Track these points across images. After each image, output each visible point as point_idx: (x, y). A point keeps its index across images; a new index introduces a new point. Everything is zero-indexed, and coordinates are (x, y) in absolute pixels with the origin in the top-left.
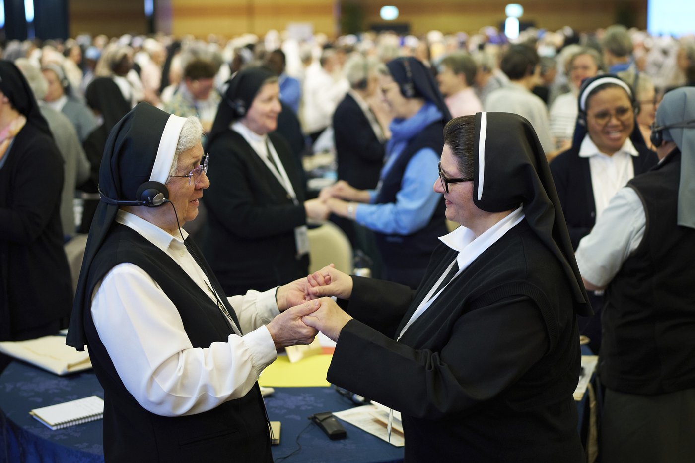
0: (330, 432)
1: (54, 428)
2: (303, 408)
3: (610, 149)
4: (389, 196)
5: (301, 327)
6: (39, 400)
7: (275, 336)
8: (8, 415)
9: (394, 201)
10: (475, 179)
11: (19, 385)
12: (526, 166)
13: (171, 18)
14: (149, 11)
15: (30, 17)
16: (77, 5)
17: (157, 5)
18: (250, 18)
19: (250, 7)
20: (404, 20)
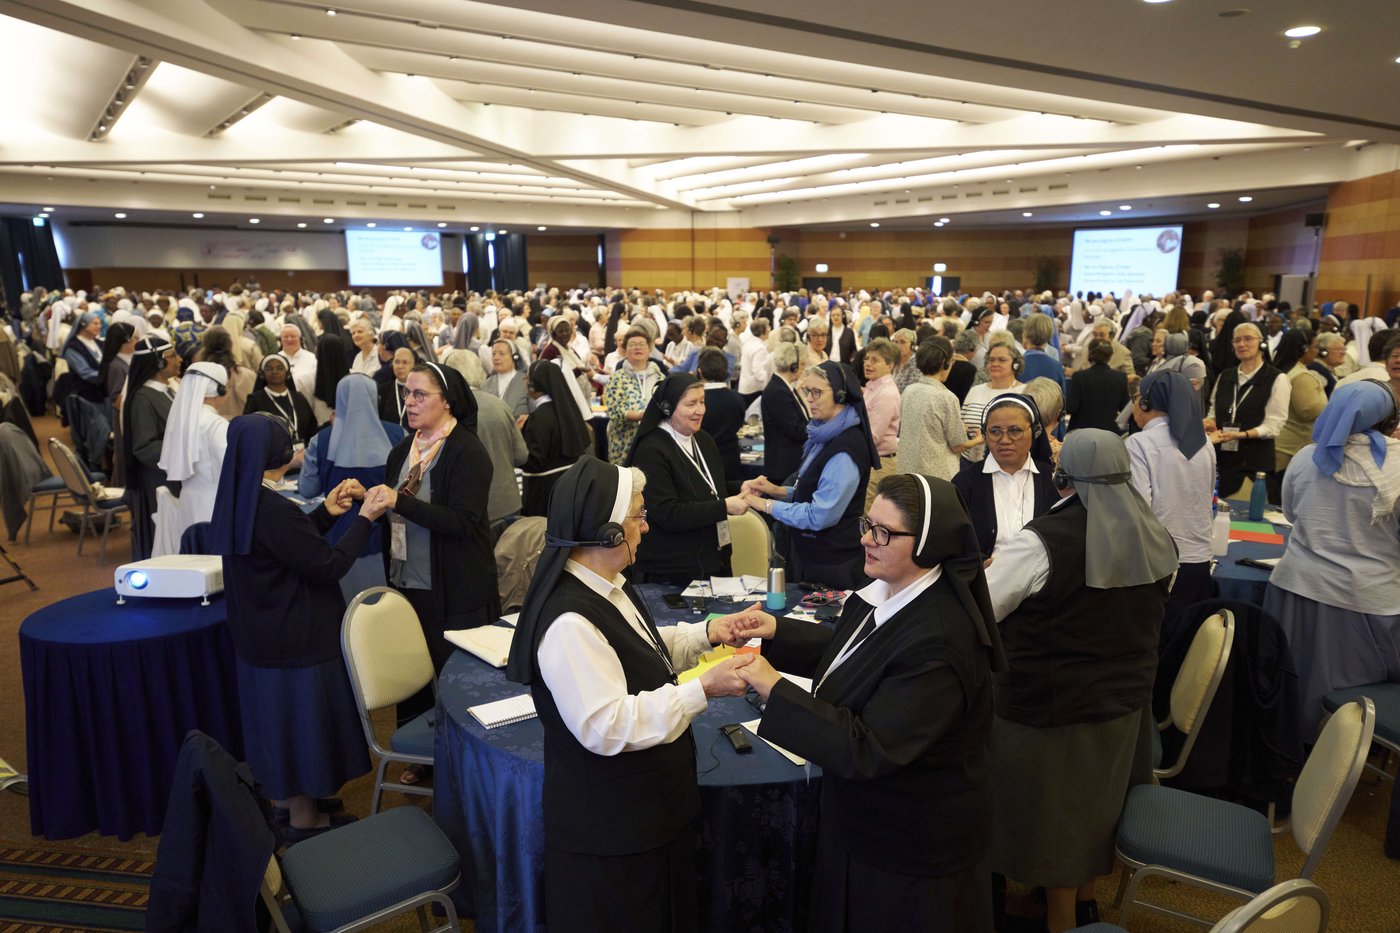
0: (737, 746)
1: (488, 728)
2: (714, 716)
3: (1011, 465)
4: (804, 494)
5: (735, 679)
6: (477, 694)
7: (709, 687)
8: (448, 710)
9: (810, 500)
10: (917, 535)
11: (460, 676)
12: (967, 526)
13: (619, 269)
14: (600, 261)
15: (492, 264)
16: (534, 254)
17: (607, 256)
18: (693, 270)
19: (693, 259)
20: (835, 275)
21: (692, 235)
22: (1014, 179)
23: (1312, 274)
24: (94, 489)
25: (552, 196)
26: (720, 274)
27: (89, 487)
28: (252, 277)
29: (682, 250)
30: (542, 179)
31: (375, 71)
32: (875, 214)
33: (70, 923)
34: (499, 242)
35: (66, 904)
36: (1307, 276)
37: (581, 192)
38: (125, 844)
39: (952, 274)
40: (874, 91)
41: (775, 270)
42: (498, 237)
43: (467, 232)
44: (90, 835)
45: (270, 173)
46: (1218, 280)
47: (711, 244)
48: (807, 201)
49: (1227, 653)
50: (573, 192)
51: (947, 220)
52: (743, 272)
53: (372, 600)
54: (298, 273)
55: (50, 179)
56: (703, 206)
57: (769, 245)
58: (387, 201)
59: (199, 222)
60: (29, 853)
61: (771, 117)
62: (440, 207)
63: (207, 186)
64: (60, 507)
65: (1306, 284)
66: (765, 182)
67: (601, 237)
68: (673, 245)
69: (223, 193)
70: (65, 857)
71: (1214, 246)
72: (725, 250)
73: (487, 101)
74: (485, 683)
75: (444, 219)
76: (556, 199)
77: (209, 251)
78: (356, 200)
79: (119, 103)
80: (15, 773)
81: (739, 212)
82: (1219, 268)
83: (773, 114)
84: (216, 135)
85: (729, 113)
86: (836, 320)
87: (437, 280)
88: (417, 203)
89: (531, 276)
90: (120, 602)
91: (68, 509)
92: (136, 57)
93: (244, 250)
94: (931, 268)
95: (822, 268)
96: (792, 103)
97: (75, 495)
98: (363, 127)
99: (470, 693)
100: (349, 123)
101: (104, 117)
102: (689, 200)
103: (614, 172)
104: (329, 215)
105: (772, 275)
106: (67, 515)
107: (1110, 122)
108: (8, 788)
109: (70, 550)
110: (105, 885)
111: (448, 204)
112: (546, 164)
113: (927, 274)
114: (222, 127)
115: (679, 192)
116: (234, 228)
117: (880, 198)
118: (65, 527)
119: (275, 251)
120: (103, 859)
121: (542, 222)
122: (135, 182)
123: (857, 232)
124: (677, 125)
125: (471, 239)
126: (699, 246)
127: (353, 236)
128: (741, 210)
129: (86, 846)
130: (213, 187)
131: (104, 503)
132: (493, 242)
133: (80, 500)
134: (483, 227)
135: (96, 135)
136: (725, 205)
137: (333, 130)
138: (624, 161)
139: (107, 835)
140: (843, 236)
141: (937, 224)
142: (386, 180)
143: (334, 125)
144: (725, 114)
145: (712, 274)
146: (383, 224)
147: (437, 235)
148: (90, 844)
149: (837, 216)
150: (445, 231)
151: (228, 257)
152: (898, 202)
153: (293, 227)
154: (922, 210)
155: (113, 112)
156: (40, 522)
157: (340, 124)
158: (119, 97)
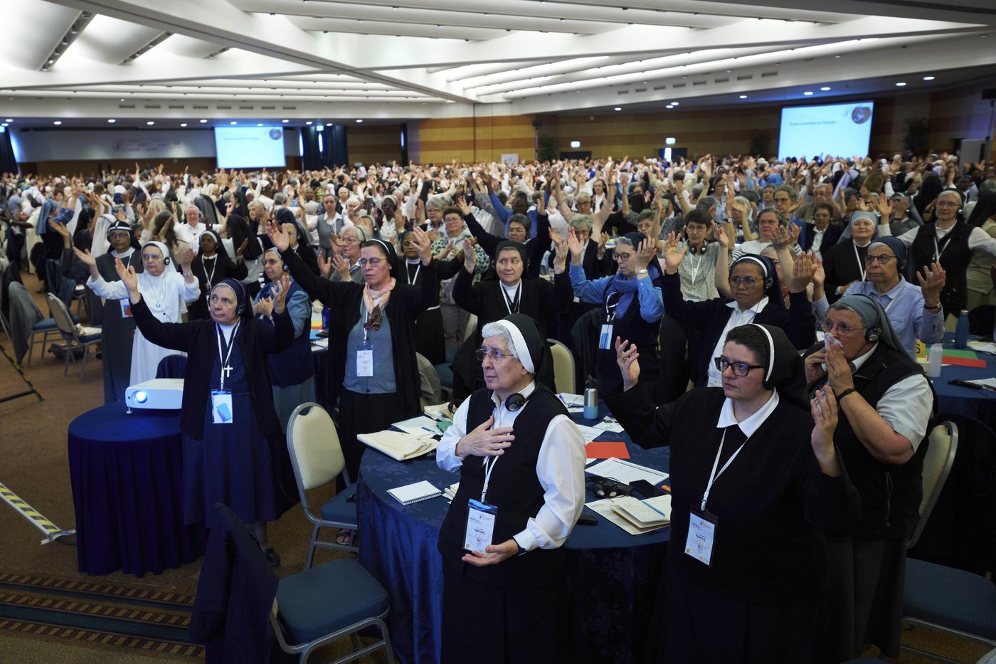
1: (404, 504)
3: (745, 306)
10: (766, 367)
11: (374, 467)
13: (418, 150)
14: (403, 144)
15: (321, 149)
16: (352, 141)
17: (409, 140)
18: (475, 149)
19: (475, 141)
20: (587, 149)
21: (474, 122)
22: (734, 69)
23: (988, 138)
24: (77, 328)
25: (367, 97)
26: (496, 152)
27: (74, 327)
28: (148, 164)
29: (466, 134)
30: (361, 85)
31: (247, 12)
32: (619, 101)
33: (118, 632)
34: (326, 133)
35: (110, 619)
36: (984, 139)
37: (390, 93)
38: (141, 580)
39: (681, 146)
40: (625, 8)
41: (538, 147)
42: (326, 128)
43: (303, 125)
44: (117, 573)
45: (164, 88)
46: (904, 144)
47: (489, 129)
48: (564, 92)
49: (953, 454)
50: (384, 93)
51: (676, 104)
52: (513, 150)
53: (305, 412)
54: (180, 160)
55: (11, 98)
56: (482, 100)
57: (534, 128)
58: (246, 105)
59: (113, 126)
60: (80, 584)
61: (541, 31)
62: (284, 108)
63: (118, 99)
64: (50, 341)
65: (983, 146)
66: (532, 79)
67: (403, 126)
68: (458, 130)
69: (130, 104)
70: (103, 587)
71: (901, 116)
72: (500, 132)
73: (326, 30)
74: (393, 472)
75: (287, 116)
76: (370, 99)
77: (118, 146)
78: (224, 105)
79: (65, 44)
80: (59, 530)
81: (510, 103)
82: (905, 135)
83: (542, 29)
84: (128, 63)
85: (508, 30)
86: (598, 190)
87: (281, 162)
88: (268, 105)
89: (350, 157)
90: (129, 412)
91: (56, 343)
92: (81, 12)
93: (142, 144)
94: (664, 142)
95: (575, 144)
96: (559, 20)
97: (63, 333)
98: (234, 52)
99: (385, 479)
100: (224, 50)
101: (53, 54)
102: (472, 96)
103: (417, 77)
104: (204, 117)
105: (536, 151)
106: (54, 346)
107: (815, 22)
108: (56, 539)
109: (59, 371)
110: (134, 607)
111: (290, 106)
112: (367, 74)
113: (660, 147)
114: (134, 57)
115: (464, 89)
116: (136, 129)
117: (623, 88)
118: (52, 355)
119: (165, 145)
120: (129, 590)
121: (359, 116)
122: (69, 98)
123: (604, 115)
124: (467, 40)
125: (305, 130)
126: (479, 131)
127: (220, 132)
128: (512, 101)
129: (115, 581)
130: (122, 100)
131: (84, 339)
132: (322, 132)
133: (67, 336)
134: (315, 122)
135: (46, 67)
136: (499, 98)
137: (212, 55)
138: (424, 70)
139: (127, 573)
140: (592, 118)
141: (668, 107)
142: (246, 90)
143: (213, 53)
144: (505, 31)
145: (490, 151)
146: (243, 122)
147: (281, 129)
148: (117, 579)
149: (588, 104)
150: (287, 125)
151: (131, 150)
152: (637, 91)
153: (177, 127)
154: (657, 97)
155: (60, 50)
156: (37, 351)
157: (217, 51)
158: (65, 40)
